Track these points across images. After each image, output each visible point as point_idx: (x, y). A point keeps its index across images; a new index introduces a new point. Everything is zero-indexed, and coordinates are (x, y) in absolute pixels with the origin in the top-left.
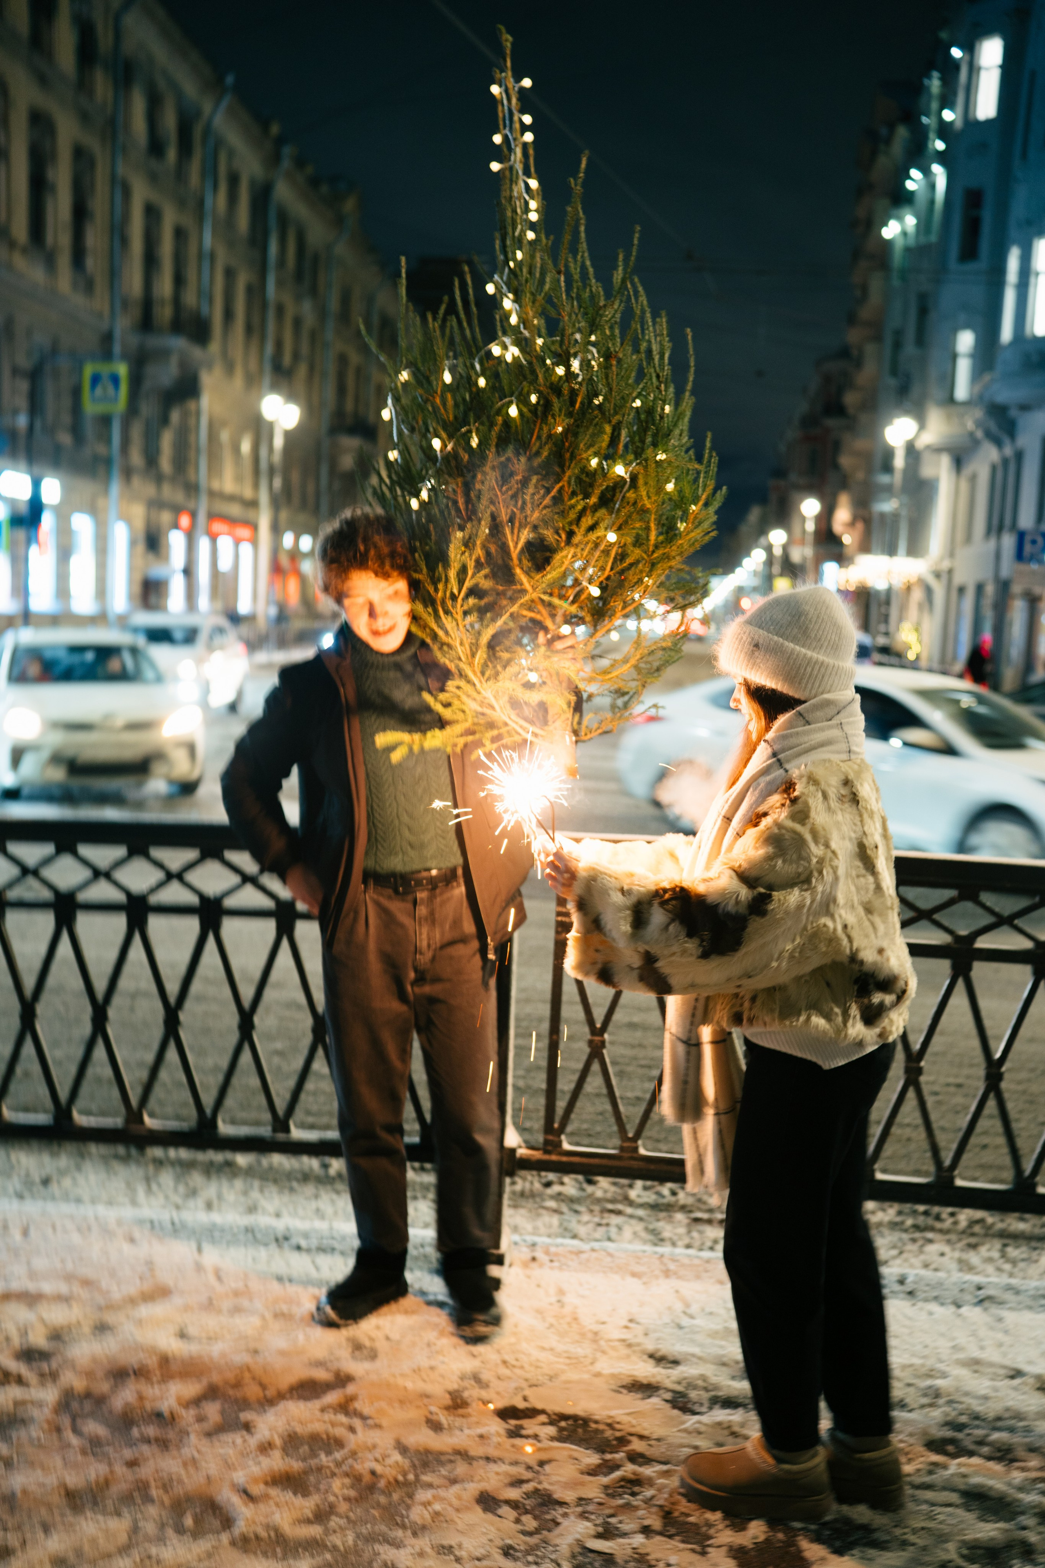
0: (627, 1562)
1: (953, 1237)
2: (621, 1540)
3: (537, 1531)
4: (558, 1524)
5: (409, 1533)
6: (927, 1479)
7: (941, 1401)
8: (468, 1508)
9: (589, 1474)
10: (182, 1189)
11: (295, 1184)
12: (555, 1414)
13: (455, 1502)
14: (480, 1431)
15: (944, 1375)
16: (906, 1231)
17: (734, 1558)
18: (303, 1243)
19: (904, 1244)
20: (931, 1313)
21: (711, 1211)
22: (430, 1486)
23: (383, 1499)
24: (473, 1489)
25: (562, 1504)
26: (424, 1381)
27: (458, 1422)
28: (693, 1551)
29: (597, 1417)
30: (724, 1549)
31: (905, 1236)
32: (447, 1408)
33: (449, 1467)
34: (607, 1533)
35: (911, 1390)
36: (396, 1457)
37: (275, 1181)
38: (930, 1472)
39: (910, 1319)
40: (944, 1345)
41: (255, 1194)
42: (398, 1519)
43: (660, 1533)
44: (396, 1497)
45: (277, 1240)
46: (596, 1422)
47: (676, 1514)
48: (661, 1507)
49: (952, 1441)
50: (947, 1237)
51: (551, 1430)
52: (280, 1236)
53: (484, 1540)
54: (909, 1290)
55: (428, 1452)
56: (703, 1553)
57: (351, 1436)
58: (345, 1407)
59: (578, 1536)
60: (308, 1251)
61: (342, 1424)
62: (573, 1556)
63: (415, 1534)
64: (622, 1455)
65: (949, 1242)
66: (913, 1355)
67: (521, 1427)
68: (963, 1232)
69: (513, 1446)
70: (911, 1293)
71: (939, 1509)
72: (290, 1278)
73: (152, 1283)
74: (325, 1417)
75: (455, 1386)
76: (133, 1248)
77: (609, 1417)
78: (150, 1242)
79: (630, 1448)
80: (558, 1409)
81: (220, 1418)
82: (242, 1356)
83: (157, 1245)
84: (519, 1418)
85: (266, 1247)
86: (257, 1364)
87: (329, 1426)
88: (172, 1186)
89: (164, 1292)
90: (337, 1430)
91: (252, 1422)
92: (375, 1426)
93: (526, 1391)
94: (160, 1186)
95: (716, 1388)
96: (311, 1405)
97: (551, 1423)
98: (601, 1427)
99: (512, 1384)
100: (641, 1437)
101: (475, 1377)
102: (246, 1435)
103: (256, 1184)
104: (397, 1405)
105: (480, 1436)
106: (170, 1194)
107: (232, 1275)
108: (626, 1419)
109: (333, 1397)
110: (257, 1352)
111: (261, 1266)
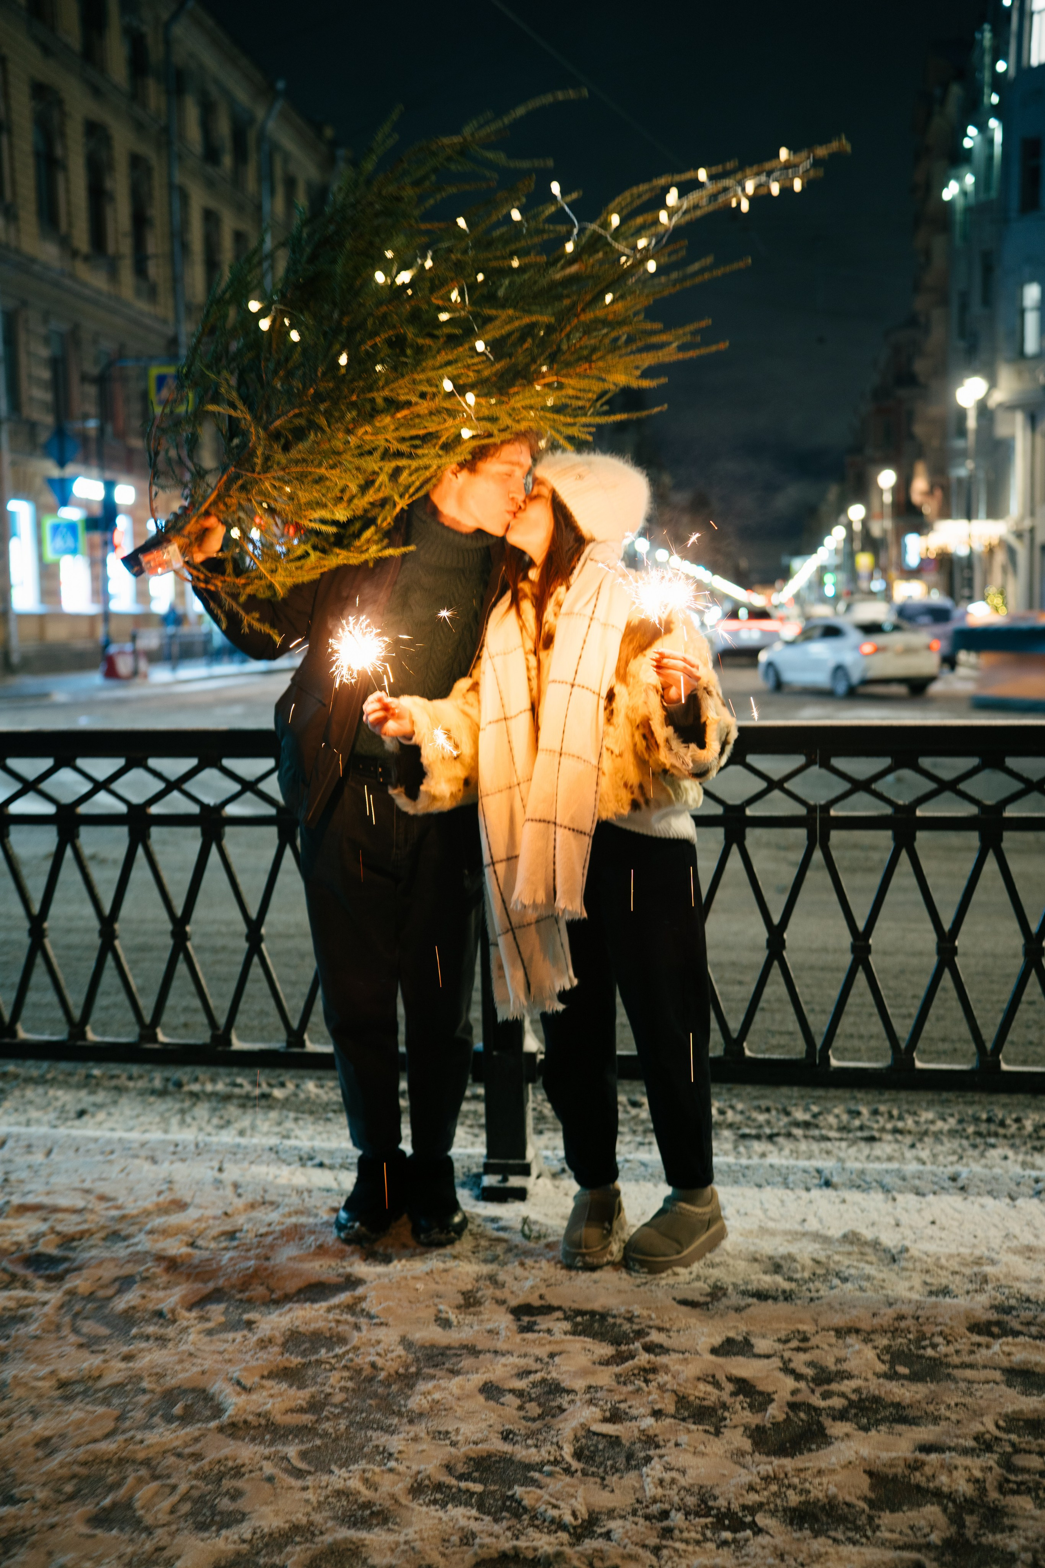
0: (634, 1443)
1: (1018, 1141)
2: (628, 1424)
3: (540, 1417)
4: (564, 1410)
5: (405, 1420)
6: (967, 1359)
7: (988, 1287)
8: (469, 1396)
9: (601, 1364)
10: (215, 1121)
11: (331, 1115)
12: (572, 1311)
13: (456, 1391)
14: (490, 1326)
15: (993, 1262)
16: (967, 1138)
17: (749, 1437)
18: (327, 1161)
19: (964, 1150)
20: (982, 1206)
21: (760, 1127)
22: (433, 1377)
23: (380, 1390)
24: (477, 1379)
25: (569, 1392)
26: (437, 1283)
27: (469, 1319)
28: (706, 1431)
29: (615, 1312)
30: (742, 1429)
31: (965, 1143)
32: (459, 1307)
33: (454, 1360)
34: (615, 1417)
35: (958, 1278)
36: (400, 1351)
37: (311, 1113)
38: (972, 1352)
39: (960, 1212)
40: (995, 1238)
41: (289, 1124)
42: (395, 1408)
43: (674, 1417)
44: (394, 1388)
45: (301, 1159)
46: (614, 1317)
47: (692, 1398)
48: (674, 1392)
49: (998, 1323)
51: (567, 1326)
52: (305, 1156)
53: (483, 1425)
55: (433, 1346)
56: (718, 1433)
57: (356, 1334)
58: (351, 1308)
59: (582, 1420)
60: (331, 1167)
61: (346, 1322)
62: (576, 1439)
63: (411, 1422)
64: (638, 1345)
65: (1012, 1146)
67: (535, 1323)
68: (1030, 1136)
69: (523, 1340)
70: (963, 1189)
71: (976, 1386)
72: (310, 1191)
73: (169, 1198)
74: (331, 1316)
75: (469, 1287)
76: (154, 1168)
77: (628, 1312)
78: (172, 1162)
79: (648, 1339)
80: (575, 1306)
81: (222, 1319)
82: (252, 1263)
83: (178, 1165)
84: (532, 1315)
85: (289, 1164)
86: (266, 1269)
87: (333, 1325)
88: (206, 1118)
89: (180, 1206)
90: (341, 1328)
91: (254, 1322)
92: (381, 1324)
93: (543, 1291)
94: (194, 1118)
95: (746, 1283)
96: (316, 1306)
97: (566, 1318)
98: (619, 1321)
99: (528, 1284)
100: (660, 1329)
101: (492, 1279)
102: (245, 1332)
103: (292, 1115)
104: (406, 1304)
105: (490, 1331)
106: (204, 1124)
107: (250, 1188)
108: (645, 1313)
109: (343, 1297)
110: (267, 1259)
111: (282, 1181)
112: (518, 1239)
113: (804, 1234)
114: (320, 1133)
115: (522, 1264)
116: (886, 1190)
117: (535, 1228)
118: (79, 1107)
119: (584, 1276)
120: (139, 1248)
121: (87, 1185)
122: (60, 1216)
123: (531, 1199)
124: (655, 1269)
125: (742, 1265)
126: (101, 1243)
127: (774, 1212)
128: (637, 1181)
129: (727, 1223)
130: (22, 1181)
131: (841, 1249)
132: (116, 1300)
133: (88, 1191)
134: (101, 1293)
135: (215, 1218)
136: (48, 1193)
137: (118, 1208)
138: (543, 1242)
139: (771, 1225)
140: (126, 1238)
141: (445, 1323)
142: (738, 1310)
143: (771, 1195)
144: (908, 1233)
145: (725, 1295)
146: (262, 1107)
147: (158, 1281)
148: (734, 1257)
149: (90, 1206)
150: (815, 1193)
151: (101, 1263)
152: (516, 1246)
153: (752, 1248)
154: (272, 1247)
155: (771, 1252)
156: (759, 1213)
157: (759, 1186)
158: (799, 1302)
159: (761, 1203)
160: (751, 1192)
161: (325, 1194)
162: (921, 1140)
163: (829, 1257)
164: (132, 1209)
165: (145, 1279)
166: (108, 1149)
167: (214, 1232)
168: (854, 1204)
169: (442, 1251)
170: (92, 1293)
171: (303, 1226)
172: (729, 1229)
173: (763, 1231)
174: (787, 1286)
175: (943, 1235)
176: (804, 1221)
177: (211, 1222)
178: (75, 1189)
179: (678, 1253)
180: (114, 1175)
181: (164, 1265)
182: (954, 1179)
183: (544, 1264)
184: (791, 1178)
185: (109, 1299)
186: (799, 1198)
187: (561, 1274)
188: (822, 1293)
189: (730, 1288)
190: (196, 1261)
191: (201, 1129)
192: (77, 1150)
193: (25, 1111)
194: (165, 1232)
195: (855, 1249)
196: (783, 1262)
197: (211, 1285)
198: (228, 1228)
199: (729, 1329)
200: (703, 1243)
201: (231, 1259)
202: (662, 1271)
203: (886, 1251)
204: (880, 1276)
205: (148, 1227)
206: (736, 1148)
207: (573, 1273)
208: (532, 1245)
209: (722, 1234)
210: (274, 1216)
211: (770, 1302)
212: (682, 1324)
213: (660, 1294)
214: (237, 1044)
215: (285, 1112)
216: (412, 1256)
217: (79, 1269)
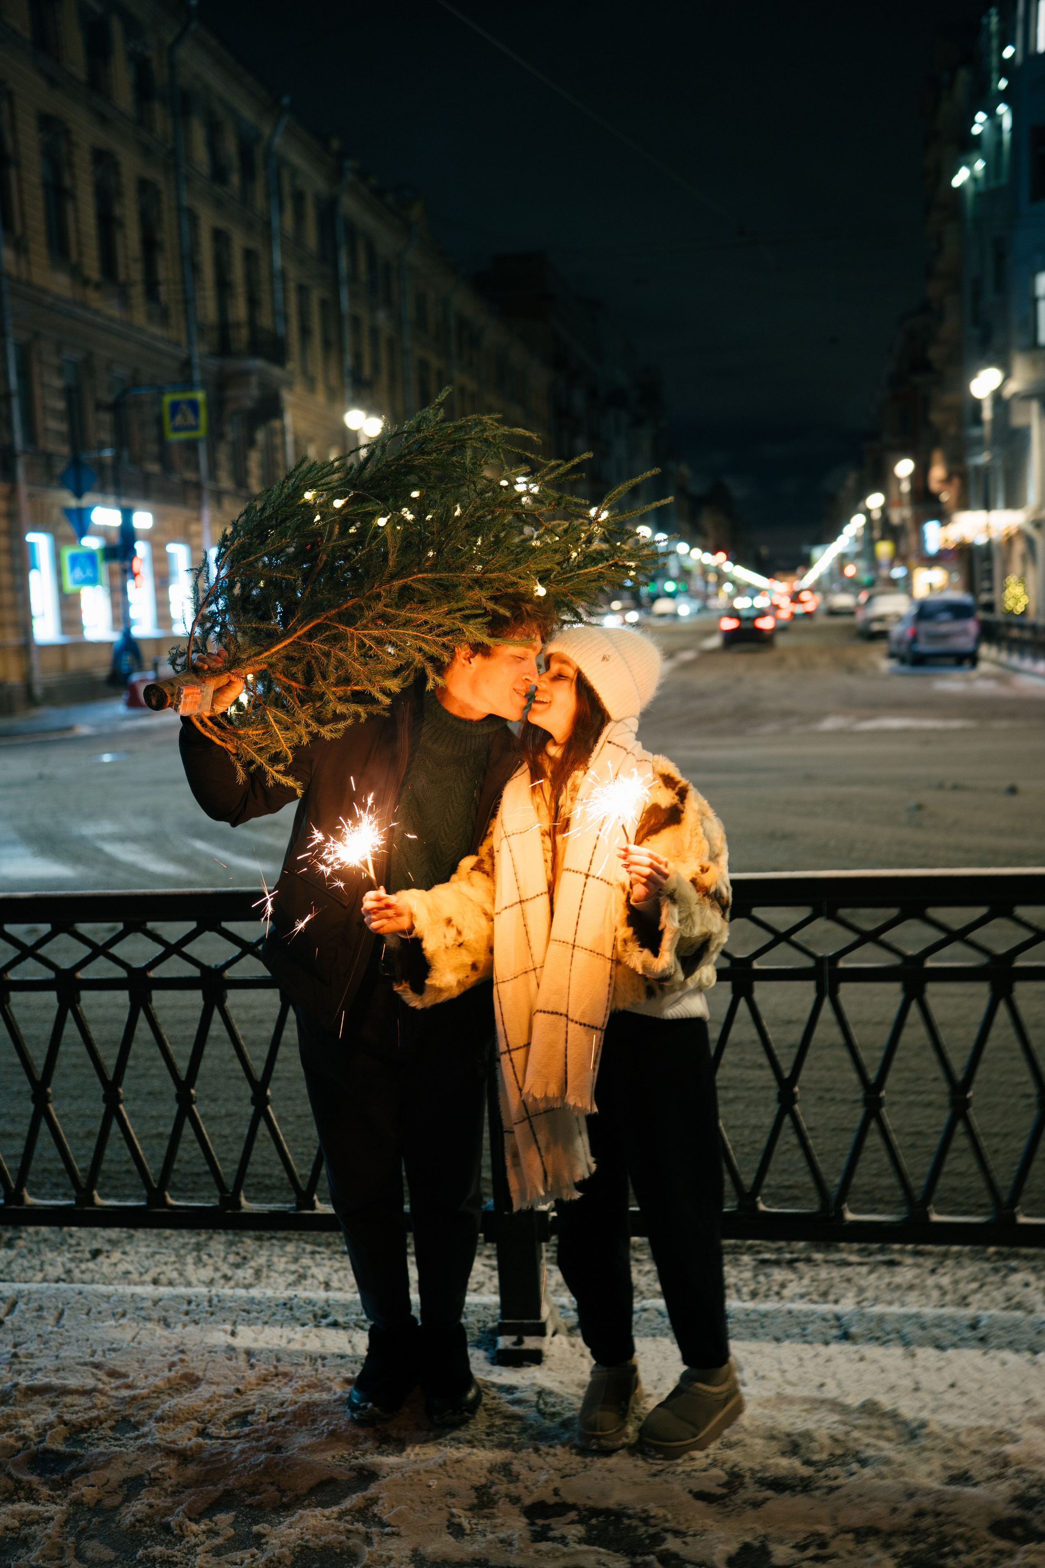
7: (1010, 1471)
10: (232, 1258)
12: (586, 1510)
14: (503, 1534)
15: (1014, 1439)
18: (341, 1319)
19: (986, 1276)
20: (1004, 1363)
26: (450, 1477)
27: (482, 1524)
29: (630, 1511)
31: (986, 1267)
32: (471, 1508)
39: (980, 1370)
41: (306, 1261)
45: (315, 1316)
46: (630, 1517)
49: (1020, 1522)
50: (1033, 1264)
51: (580, 1530)
52: (320, 1312)
54: (981, 1335)
57: (367, 1549)
58: (363, 1513)
60: (345, 1327)
61: (357, 1532)
64: (653, 1557)
66: (982, 1415)
69: (537, 1552)
70: (983, 1340)
72: (324, 1358)
73: (180, 1372)
74: (342, 1526)
75: (483, 1481)
76: (166, 1333)
77: (645, 1511)
78: (185, 1326)
79: (663, 1547)
80: (590, 1503)
81: (231, 1532)
82: (263, 1457)
83: (191, 1328)
84: (546, 1518)
85: (303, 1325)
86: (277, 1464)
87: (343, 1538)
88: (222, 1255)
89: (192, 1381)
90: (350, 1543)
91: (264, 1536)
92: (393, 1534)
93: (557, 1483)
94: (210, 1256)
95: (765, 1468)
96: (327, 1512)
97: (581, 1521)
98: (635, 1523)
99: (543, 1478)
100: (677, 1533)
101: (505, 1469)
102: (256, 1551)
103: (309, 1248)
104: (418, 1507)
105: (502, 1541)
106: (220, 1264)
107: (263, 1357)
108: (661, 1512)
109: (353, 1500)
110: (278, 1448)
111: (295, 1346)
112: (532, 1413)
113: (823, 1402)
114: (336, 1271)
115: (537, 1450)
116: (906, 1342)
117: (551, 1400)
118: (96, 1245)
119: (600, 1463)
120: (148, 1441)
121: (97, 1358)
122: (68, 1399)
123: (548, 1363)
124: (671, 1455)
125: (759, 1444)
126: (110, 1433)
127: (790, 1376)
128: (654, 1336)
129: (743, 1390)
130: (31, 1356)
131: (859, 1422)
132: (124, 1510)
133: (97, 1366)
134: (108, 1502)
135: (226, 1397)
136: (58, 1370)
137: (129, 1387)
138: (558, 1420)
139: (789, 1391)
140: (135, 1427)
141: (457, 1531)
142: (756, 1504)
143: (789, 1350)
144: (928, 1398)
145: (742, 1484)
146: (279, 1239)
147: (166, 1484)
148: (751, 1434)
149: (101, 1386)
150: (834, 1348)
151: (107, 1464)
152: (531, 1426)
153: (770, 1423)
154: (284, 1433)
155: (789, 1429)
156: (776, 1375)
157: (778, 1340)
158: (817, 1493)
159: (780, 1363)
160: (769, 1347)
161: (339, 1361)
162: (941, 1263)
163: (847, 1433)
164: (144, 1385)
165: (154, 1482)
166: (120, 1310)
167: (225, 1416)
168: (874, 1361)
169: (456, 1434)
170: (99, 1501)
171: (315, 1404)
172: (746, 1398)
173: (782, 1399)
174: (806, 1471)
175: (963, 1400)
176: (822, 1385)
177: (223, 1400)
178: (85, 1364)
179: (695, 1436)
180: (125, 1346)
181: (173, 1462)
182: (974, 1325)
183: (559, 1450)
184: (811, 1328)
185: (116, 1508)
186: (816, 1355)
187: (576, 1460)
188: (840, 1481)
189: (748, 1474)
190: (205, 1455)
191: (217, 1269)
192: (88, 1314)
193: (39, 1252)
194: (174, 1418)
195: (873, 1421)
196: (800, 1441)
197: (221, 1487)
198: (240, 1409)
199: (746, 1531)
200: (720, 1421)
201: (242, 1452)
202: (678, 1457)
203: (905, 1423)
204: (900, 1458)
205: (159, 1412)
206: (756, 1276)
207: (588, 1460)
208: (547, 1423)
209: (739, 1409)
210: (287, 1393)
211: (787, 1492)
212: (696, 1526)
213: (677, 1487)
214: (247, 1206)
215: (302, 1245)
216: (425, 1441)
217: (86, 1470)
